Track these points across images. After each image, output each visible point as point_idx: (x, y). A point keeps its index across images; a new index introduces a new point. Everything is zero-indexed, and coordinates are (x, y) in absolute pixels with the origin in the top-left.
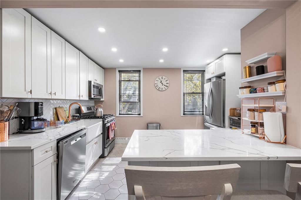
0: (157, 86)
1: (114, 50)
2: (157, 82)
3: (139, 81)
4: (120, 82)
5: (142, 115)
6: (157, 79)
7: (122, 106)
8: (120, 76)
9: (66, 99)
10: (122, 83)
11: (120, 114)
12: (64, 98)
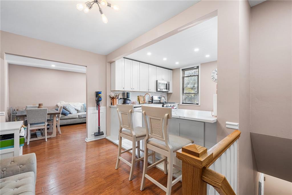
0: (213, 78)
1: (165, 59)
2: (214, 74)
3: (198, 76)
4: (183, 78)
5: (199, 105)
6: (214, 72)
7: (185, 96)
8: (184, 74)
9: (141, 91)
10: (185, 78)
11: (183, 103)
12: (139, 91)
